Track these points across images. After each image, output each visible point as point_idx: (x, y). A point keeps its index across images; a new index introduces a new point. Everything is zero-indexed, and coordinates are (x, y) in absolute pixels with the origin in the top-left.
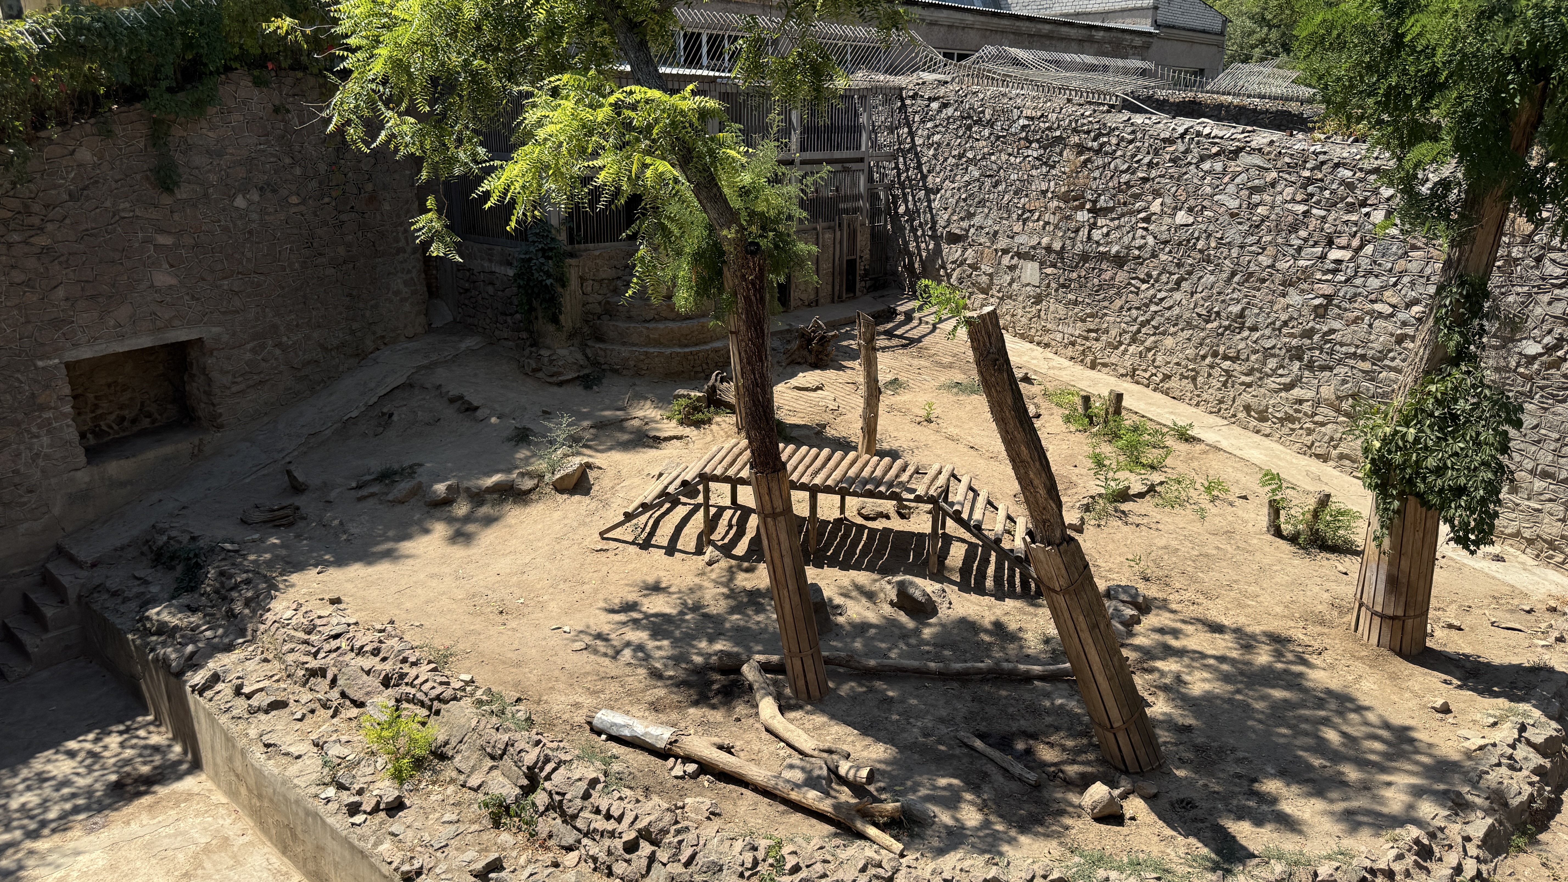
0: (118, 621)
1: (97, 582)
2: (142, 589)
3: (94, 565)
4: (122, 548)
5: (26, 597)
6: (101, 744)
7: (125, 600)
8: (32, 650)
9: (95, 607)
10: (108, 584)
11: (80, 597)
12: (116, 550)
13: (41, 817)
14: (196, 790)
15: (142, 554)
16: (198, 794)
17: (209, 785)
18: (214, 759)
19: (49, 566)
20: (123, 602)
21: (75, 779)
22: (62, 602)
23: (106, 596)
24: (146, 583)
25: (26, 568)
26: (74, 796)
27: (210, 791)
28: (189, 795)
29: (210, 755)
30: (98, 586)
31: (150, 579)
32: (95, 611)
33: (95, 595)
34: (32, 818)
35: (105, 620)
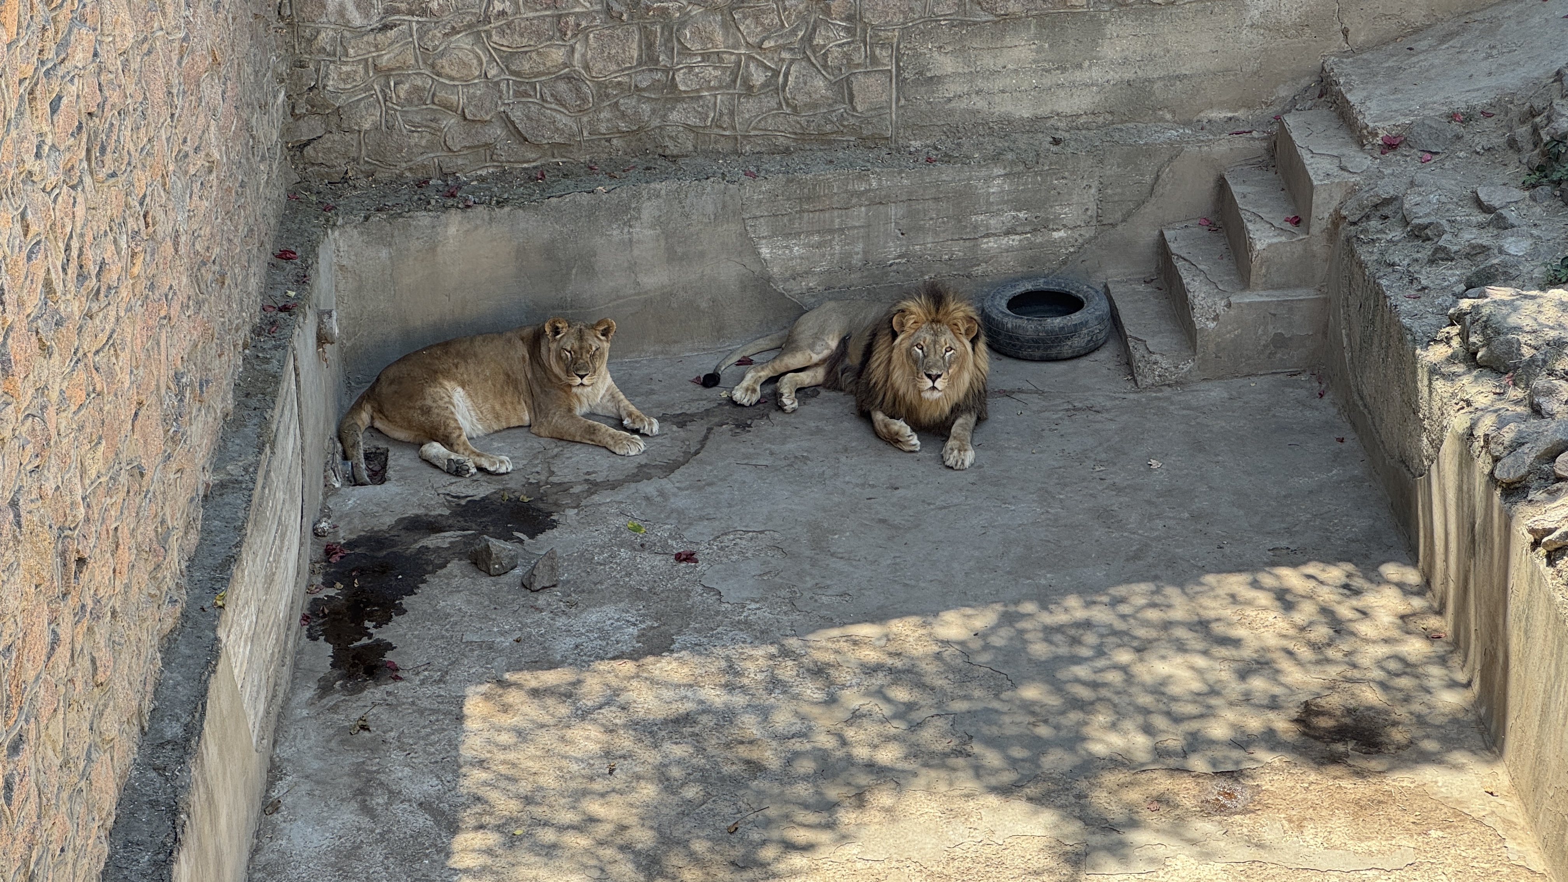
0: (1406, 306)
1: (1386, 189)
2: (1485, 238)
3: (1390, 145)
4: (1467, 118)
5: (1222, 186)
6: (1355, 602)
7: (1441, 256)
8: (1202, 322)
9: (1365, 254)
10: (1411, 200)
11: (1338, 219)
12: (1452, 117)
13: (1194, 726)
14: (1478, 807)
15: (1512, 144)
16: (1479, 822)
17: (1512, 807)
18: (1540, 744)
19: (1290, 121)
20: (1432, 261)
21: (1285, 665)
22: (1296, 221)
23: (1397, 234)
24: (1501, 224)
25: (1240, 114)
26: (1274, 704)
27: (1509, 824)
28: (1457, 814)
29: (1533, 731)
30: (1387, 202)
31: (1511, 215)
32: (1361, 265)
33: (1374, 224)
34: (1177, 719)
35: (1379, 295)
